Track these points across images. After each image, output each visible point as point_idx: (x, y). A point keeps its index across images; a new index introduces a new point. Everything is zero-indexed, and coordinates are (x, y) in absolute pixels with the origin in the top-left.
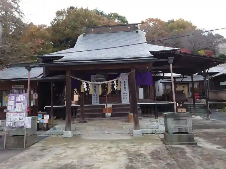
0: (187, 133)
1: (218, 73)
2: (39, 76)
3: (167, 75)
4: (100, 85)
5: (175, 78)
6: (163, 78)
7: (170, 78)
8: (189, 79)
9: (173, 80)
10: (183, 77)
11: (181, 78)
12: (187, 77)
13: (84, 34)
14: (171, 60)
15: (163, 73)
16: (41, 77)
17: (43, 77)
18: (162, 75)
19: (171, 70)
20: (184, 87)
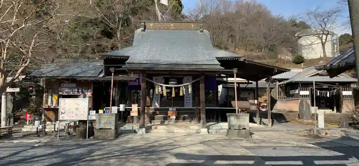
0: (245, 129)
1: (288, 79)
2: (99, 75)
3: (230, 79)
4: (173, 89)
5: (238, 83)
6: (226, 82)
7: (234, 83)
8: (254, 84)
9: (236, 85)
10: (248, 83)
11: (245, 83)
12: (252, 83)
13: (143, 29)
14: (235, 71)
15: (227, 77)
16: (101, 75)
17: (103, 76)
18: (225, 79)
19: (235, 75)
20: (249, 94)
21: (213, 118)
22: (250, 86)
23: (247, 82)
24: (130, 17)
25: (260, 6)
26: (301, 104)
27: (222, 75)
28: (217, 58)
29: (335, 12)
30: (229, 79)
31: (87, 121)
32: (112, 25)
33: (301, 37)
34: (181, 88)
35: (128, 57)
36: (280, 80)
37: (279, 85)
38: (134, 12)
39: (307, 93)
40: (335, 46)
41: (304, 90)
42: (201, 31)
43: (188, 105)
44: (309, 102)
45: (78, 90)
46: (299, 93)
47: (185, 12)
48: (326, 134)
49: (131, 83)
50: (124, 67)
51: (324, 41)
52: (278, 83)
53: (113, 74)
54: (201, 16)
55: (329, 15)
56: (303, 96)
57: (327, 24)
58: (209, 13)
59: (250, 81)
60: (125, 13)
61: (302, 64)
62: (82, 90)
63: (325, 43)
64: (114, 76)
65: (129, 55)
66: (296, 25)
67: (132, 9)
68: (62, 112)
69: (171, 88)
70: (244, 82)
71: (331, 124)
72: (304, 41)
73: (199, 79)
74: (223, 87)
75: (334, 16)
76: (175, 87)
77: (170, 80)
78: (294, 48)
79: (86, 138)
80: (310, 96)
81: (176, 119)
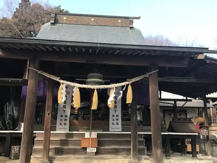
5: (175, 100)
10: (187, 100)
12: (191, 100)
23: (185, 98)
43: (116, 128)
59: (189, 98)
73: (147, 75)
77: (90, 75)
81: (97, 153)
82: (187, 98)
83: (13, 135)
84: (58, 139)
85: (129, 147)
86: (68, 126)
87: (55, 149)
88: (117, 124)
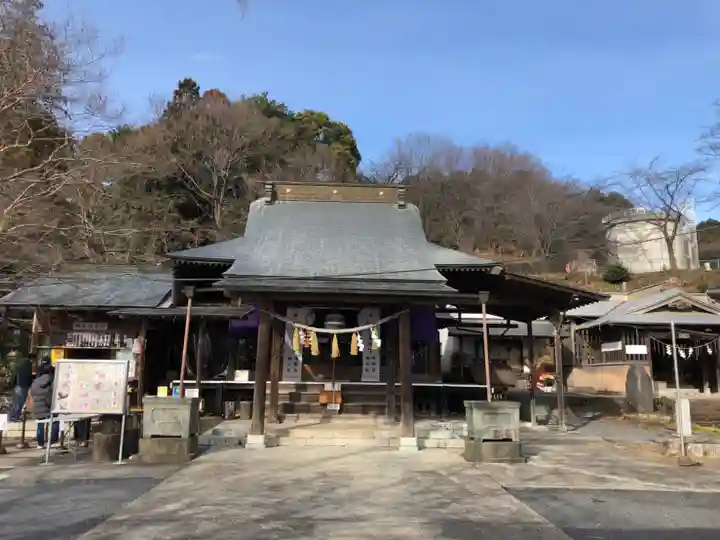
0: (510, 439)
1: (595, 318)
2: (161, 303)
4: (335, 338)
5: (490, 326)
6: (458, 323)
7: (481, 325)
8: (521, 329)
9: (486, 330)
10: (508, 326)
11: (502, 326)
12: (516, 326)
13: (269, 199)
14: (484, 297)
15: (460, 312)
16: (167, 305)
17: (172, 306)
18: (455, 316)
19: (484, 306)
20: (509, 350)
21: (428, 408)
22: (511, 332)
23: (505, 322)
24: (244, 176)
25: (526, 158)
26: (631, 376)
27: (448, 306)
28: (438, 267)
29: (691, 173)
30: (464, 316)
31: (122, 415)
32: (205, 195)
33: (614, 225)
34: (354, 335)
35: (231, 262)
36: (579, 320)
37: (577, 331)
38: (253, 166)
39: (641, 349)
40: (690, 246)
41: (635, 344)
42: (400, 206)
43: (371, 376)
44: (648, 370)
45: (113, 337)
46: (624, 349)
47: (364, 168)
48: (705, 454)
49: (235, 324)
50: (219, 284)
51: (670, 233)
52: (575, 327)
53: (190, 301)
54: (400, 178)
55: (680, 176)
56: (632, 357)
57: (676, 197)
58: (415, 172)
59: (512, 322)
60: (233, 169)
61: (624, 283)
62: (122, 338)
63: (673, 238)
64: (193, 305)
65: (233, 257)
66: (602, 199)
67: (249, 159)
68: (60, 394)
69: (330, 336)
70: (499, 322)
71: (702, 425)
72: (622, 235)
73: (396, 316)
74: (450, 335)
75: (690, 180)
76: (339, 335)
77: (329, 316)
78: (600, 249)
79: (117, 459)
80: (649, 357)
81: (340, 412)
82: (509, 322)
83: (225, 387)
84: (286, 392)
85: (383, 404)
86: (299, 373)
87: (285, 405)
88: (374, 370)
